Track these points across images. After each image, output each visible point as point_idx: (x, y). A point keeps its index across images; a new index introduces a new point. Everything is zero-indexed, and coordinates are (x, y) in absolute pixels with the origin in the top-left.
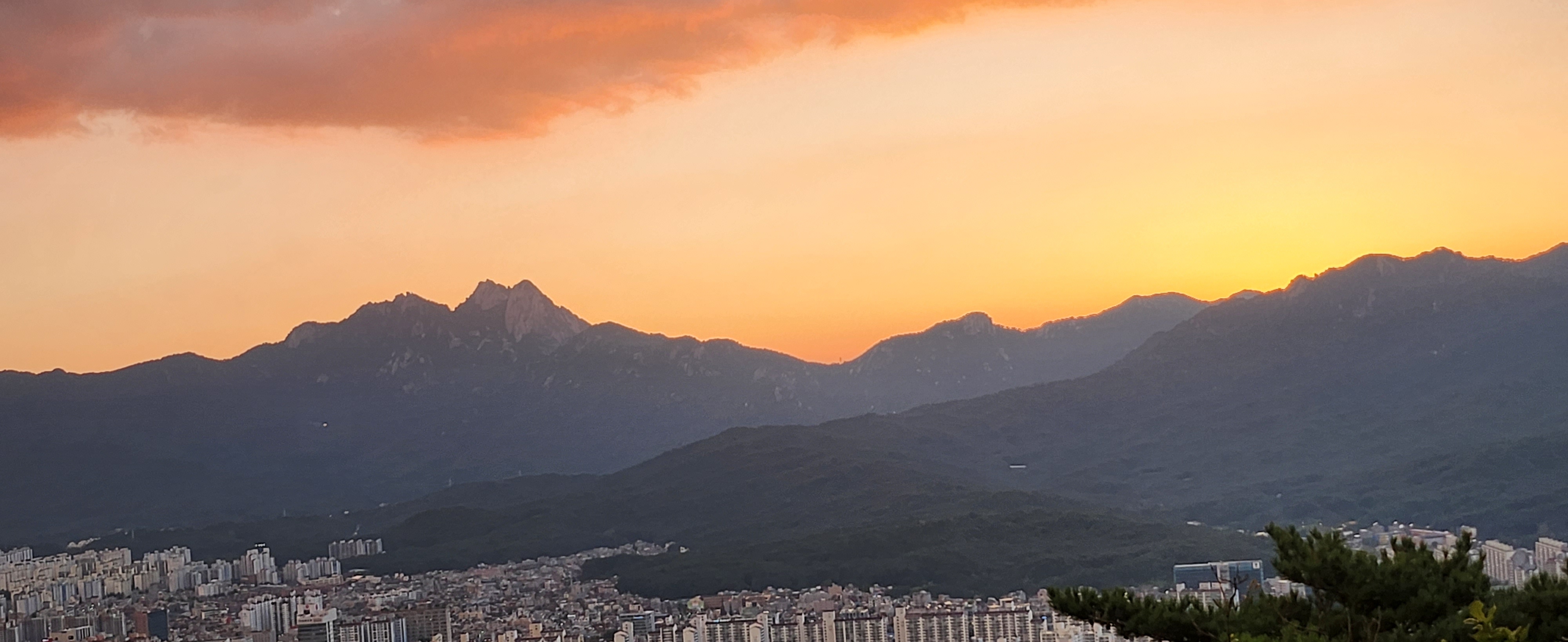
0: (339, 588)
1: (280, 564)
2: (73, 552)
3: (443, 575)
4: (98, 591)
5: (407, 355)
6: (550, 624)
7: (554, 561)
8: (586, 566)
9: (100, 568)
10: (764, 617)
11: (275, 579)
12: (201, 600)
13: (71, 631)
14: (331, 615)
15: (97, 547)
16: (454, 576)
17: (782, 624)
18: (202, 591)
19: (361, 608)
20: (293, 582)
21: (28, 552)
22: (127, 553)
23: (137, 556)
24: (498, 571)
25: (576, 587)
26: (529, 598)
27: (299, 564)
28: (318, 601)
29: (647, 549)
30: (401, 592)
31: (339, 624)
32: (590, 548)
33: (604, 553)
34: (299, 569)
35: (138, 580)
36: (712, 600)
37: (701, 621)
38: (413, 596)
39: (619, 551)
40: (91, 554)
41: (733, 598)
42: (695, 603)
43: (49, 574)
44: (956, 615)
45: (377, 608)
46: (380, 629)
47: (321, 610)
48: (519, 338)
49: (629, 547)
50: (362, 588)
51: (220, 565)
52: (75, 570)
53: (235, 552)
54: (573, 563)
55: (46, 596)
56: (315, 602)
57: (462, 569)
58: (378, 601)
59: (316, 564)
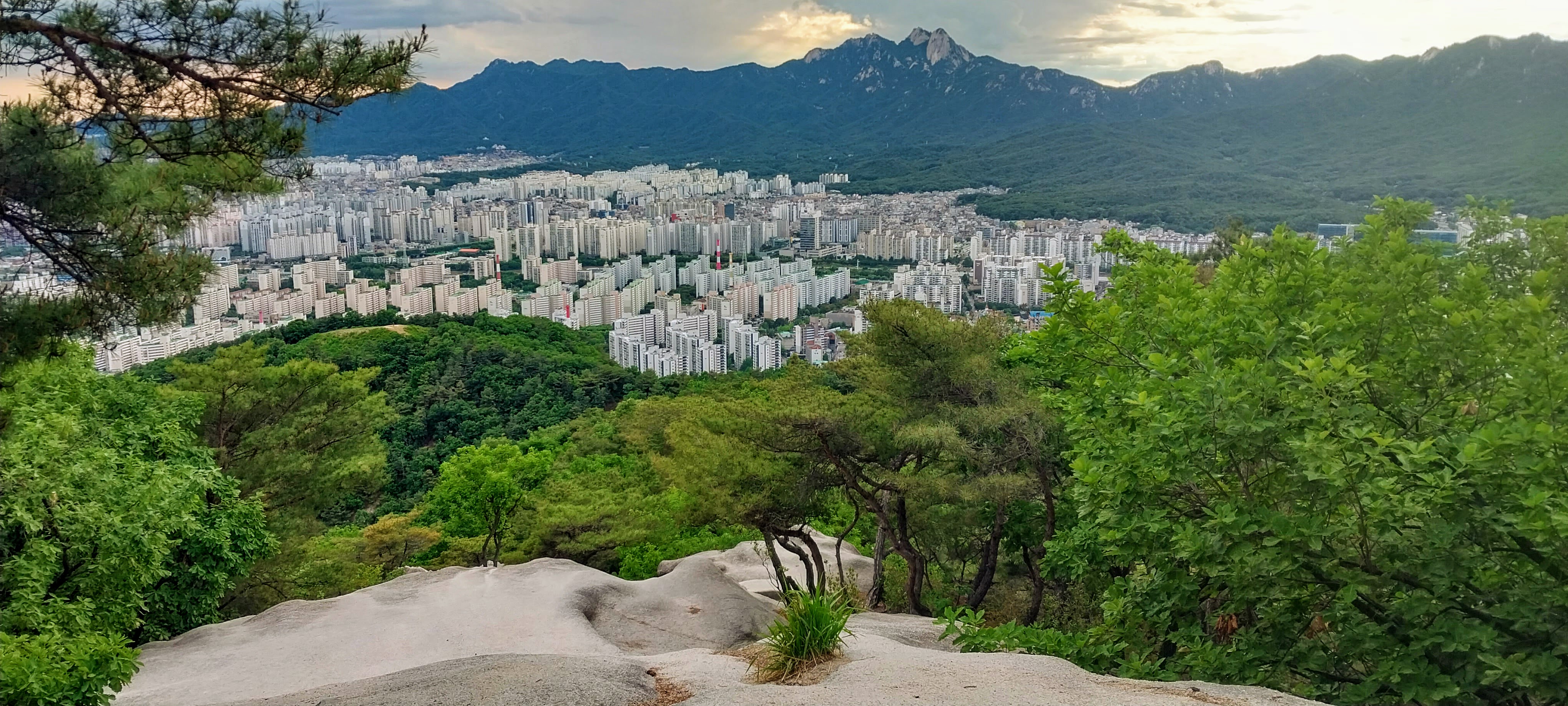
0: (823, 200)
1: (794, 183)
2: (688, 169)
3: (880, 197)
4: (700, 191)
5: (870, 70)
6: (936, 229)
7: (941, 194)
8: (959, 198)
9: (701, 178)
10: (1059, 235)
11: (791, 193)
12: (752, 200)
13: (686, 211)
14: (818, 214)
15: (701, 167)
16: (884, 197)
17: (1070, 239)
18: (753, 195)
19: (834, 212)
20: (800, 195)
21: (666, 167)
22: (716, 172)
23: (721, 173)
24: (910, 196)
25: (953, 210)
26: (925, 213)
27: (803, 185)
28: (812, 206)
29: (995, 191)
30: (856, 204)
31: (822, 219)
32: (962, 188)
33: (970, 191)
34: (803, 187)
35: (721, 186)
36: (1030, 222)
37: (1021, 234)
38: (863, 207)
39: (979, 191)
40: (698, 171)
41: (1043, 221)
42: (1020, 223)
43: (676, 180)
44: (1176, 242)
45: (843, 212)
46: (843, 224)
47: (813, 211)
48: (933, 63)
49: (985, 189)
50: (835, 200)
51: (763, 181)
52: (689, 178)
53: (770, 175)
54: (952, 195)
55: (674, 191)
56: (810, 206)
57: (891, 194)
58: (843, 209)
59: (813, 185)
